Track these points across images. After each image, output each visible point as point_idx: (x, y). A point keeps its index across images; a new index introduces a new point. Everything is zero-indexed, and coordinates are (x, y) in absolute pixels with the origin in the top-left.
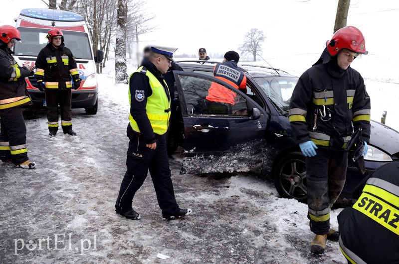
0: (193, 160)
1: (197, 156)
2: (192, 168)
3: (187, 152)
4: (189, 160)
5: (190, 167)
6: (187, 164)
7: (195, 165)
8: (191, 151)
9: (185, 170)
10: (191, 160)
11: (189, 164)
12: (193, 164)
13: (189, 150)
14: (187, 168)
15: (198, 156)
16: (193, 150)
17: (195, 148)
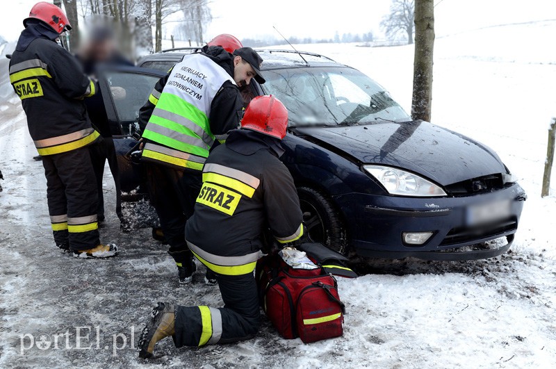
0: (138, 206)
1: (143, 200)
2: (139, 220)
3: (125, 194)
4: (132, 206)
5: (136, 218)
6: (129, 214)
7: (143, 215)
8: (132, 192)
9: (127, 222)
10: (135, 207)
11: (133, 213)
12: (139, 212)
13: (129, 192)
14: (131, 219)
15: (146, 200)
16: (135, 191)
17: (138, 188)
